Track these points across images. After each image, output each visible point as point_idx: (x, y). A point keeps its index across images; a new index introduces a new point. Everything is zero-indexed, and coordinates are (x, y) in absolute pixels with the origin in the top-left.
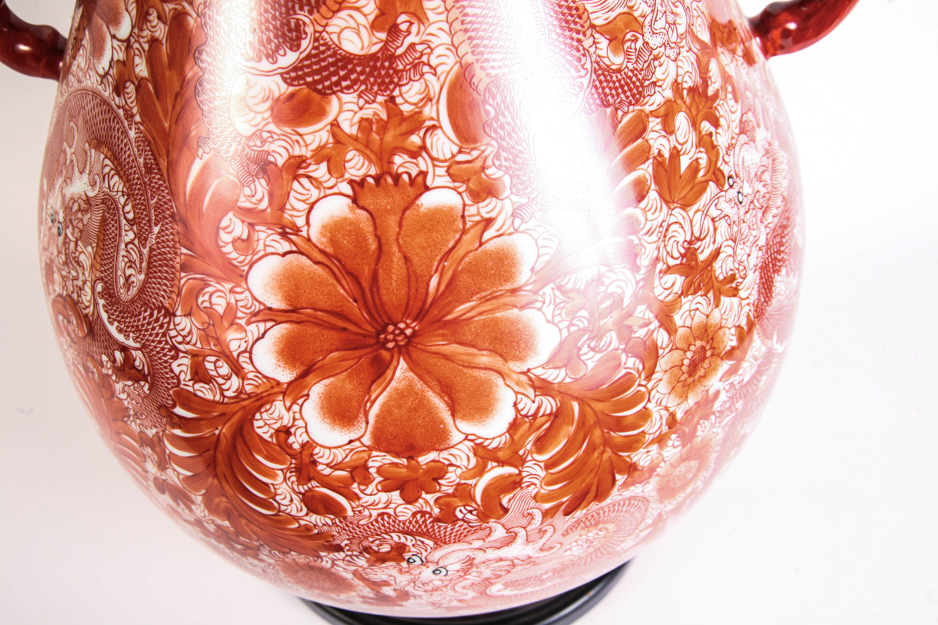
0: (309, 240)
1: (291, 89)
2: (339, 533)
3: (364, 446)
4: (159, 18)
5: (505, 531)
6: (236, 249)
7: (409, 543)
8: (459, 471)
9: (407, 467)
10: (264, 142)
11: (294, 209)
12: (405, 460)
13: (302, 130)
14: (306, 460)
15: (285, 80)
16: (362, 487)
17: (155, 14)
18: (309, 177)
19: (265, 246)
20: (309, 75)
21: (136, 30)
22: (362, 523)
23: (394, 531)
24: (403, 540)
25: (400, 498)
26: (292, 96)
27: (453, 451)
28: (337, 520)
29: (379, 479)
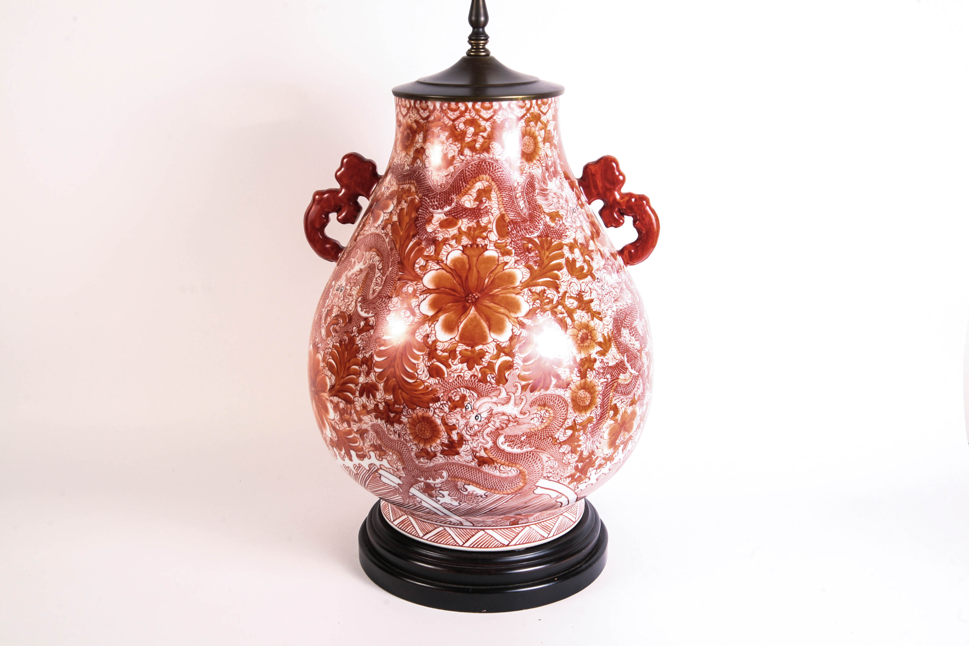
0: (446, 264)
1: (447, 217)
2: (440, 388)
3: (456, 341)
4: (405, 202)
5: (506, 393)
6: (420, 269)
7: (467, 395)
8: (490, 355)
9: (471, 351)
10: (435, 234)
11: (443, 254)
12: (470, 348)
13: (449, 230)
14: (433, 348)
15: (445, 215)
16: (453, 361)
17: (404, 201)
18: (449, 244)
19: (431, 267)
20: (453, 213)
21: (395, 208)
22: (450, 381)
23: (462, 387)
24: (465, 393)
25: (466, 367)
26: (447, 220)
27: (488, 345)
28: (440, 380)
29: (460, 357)
